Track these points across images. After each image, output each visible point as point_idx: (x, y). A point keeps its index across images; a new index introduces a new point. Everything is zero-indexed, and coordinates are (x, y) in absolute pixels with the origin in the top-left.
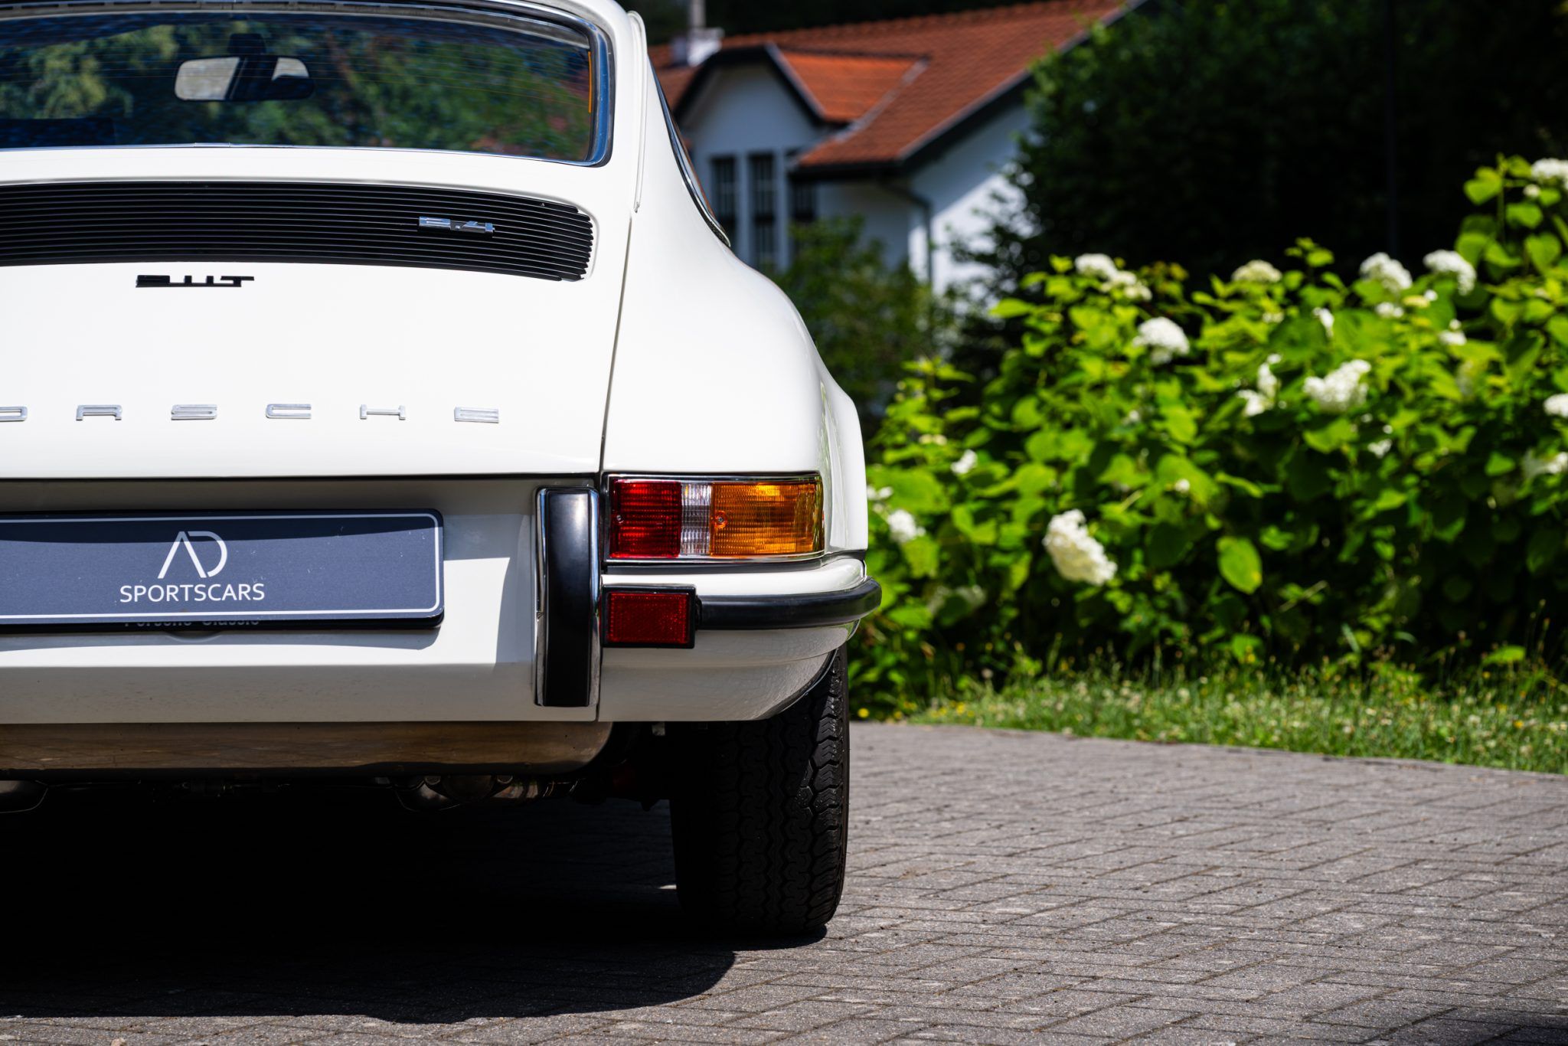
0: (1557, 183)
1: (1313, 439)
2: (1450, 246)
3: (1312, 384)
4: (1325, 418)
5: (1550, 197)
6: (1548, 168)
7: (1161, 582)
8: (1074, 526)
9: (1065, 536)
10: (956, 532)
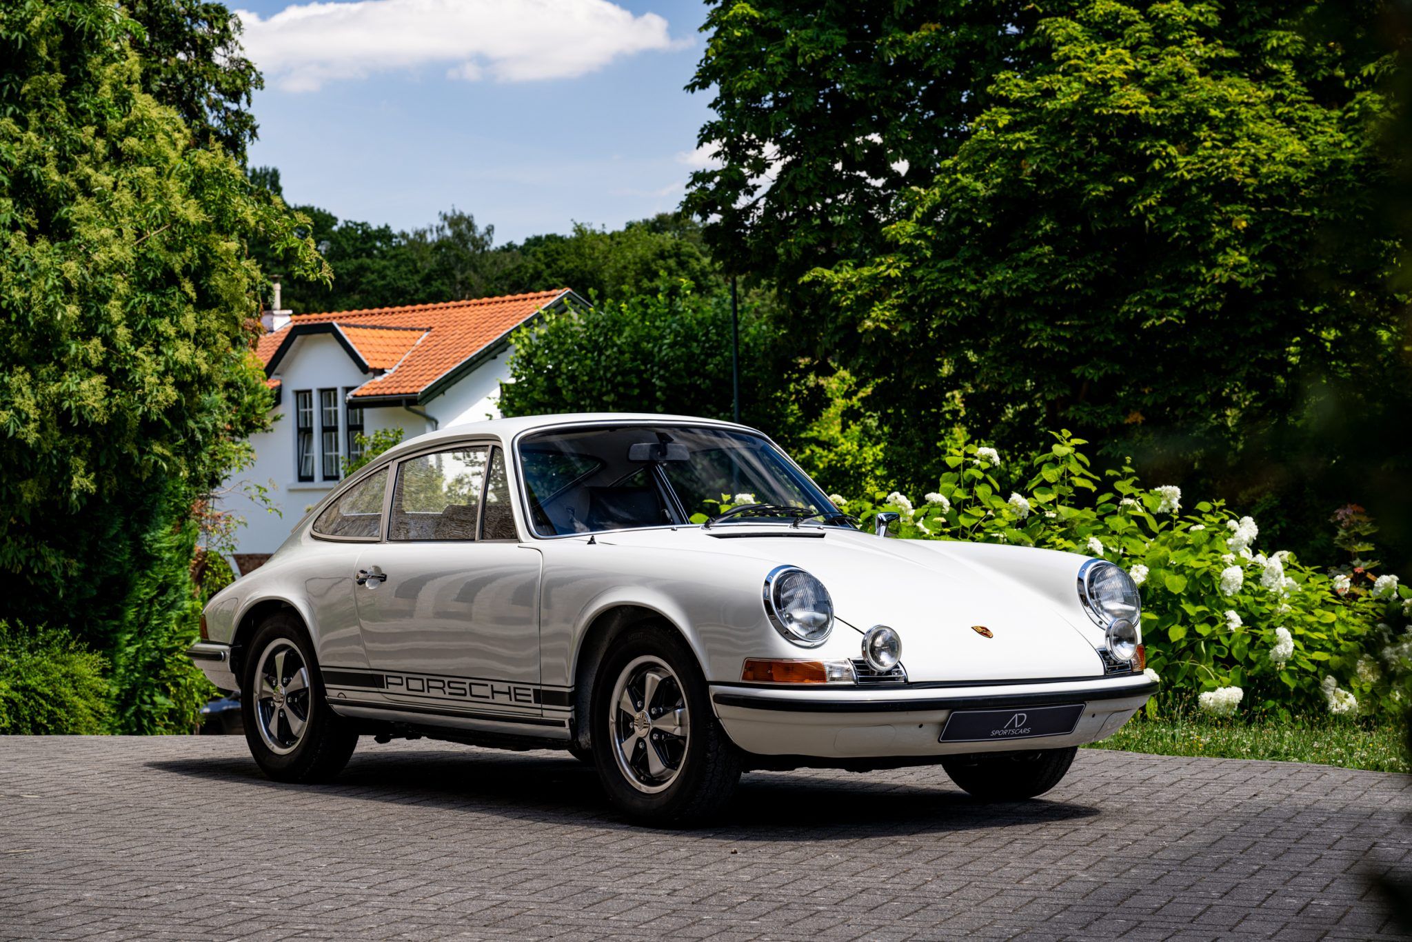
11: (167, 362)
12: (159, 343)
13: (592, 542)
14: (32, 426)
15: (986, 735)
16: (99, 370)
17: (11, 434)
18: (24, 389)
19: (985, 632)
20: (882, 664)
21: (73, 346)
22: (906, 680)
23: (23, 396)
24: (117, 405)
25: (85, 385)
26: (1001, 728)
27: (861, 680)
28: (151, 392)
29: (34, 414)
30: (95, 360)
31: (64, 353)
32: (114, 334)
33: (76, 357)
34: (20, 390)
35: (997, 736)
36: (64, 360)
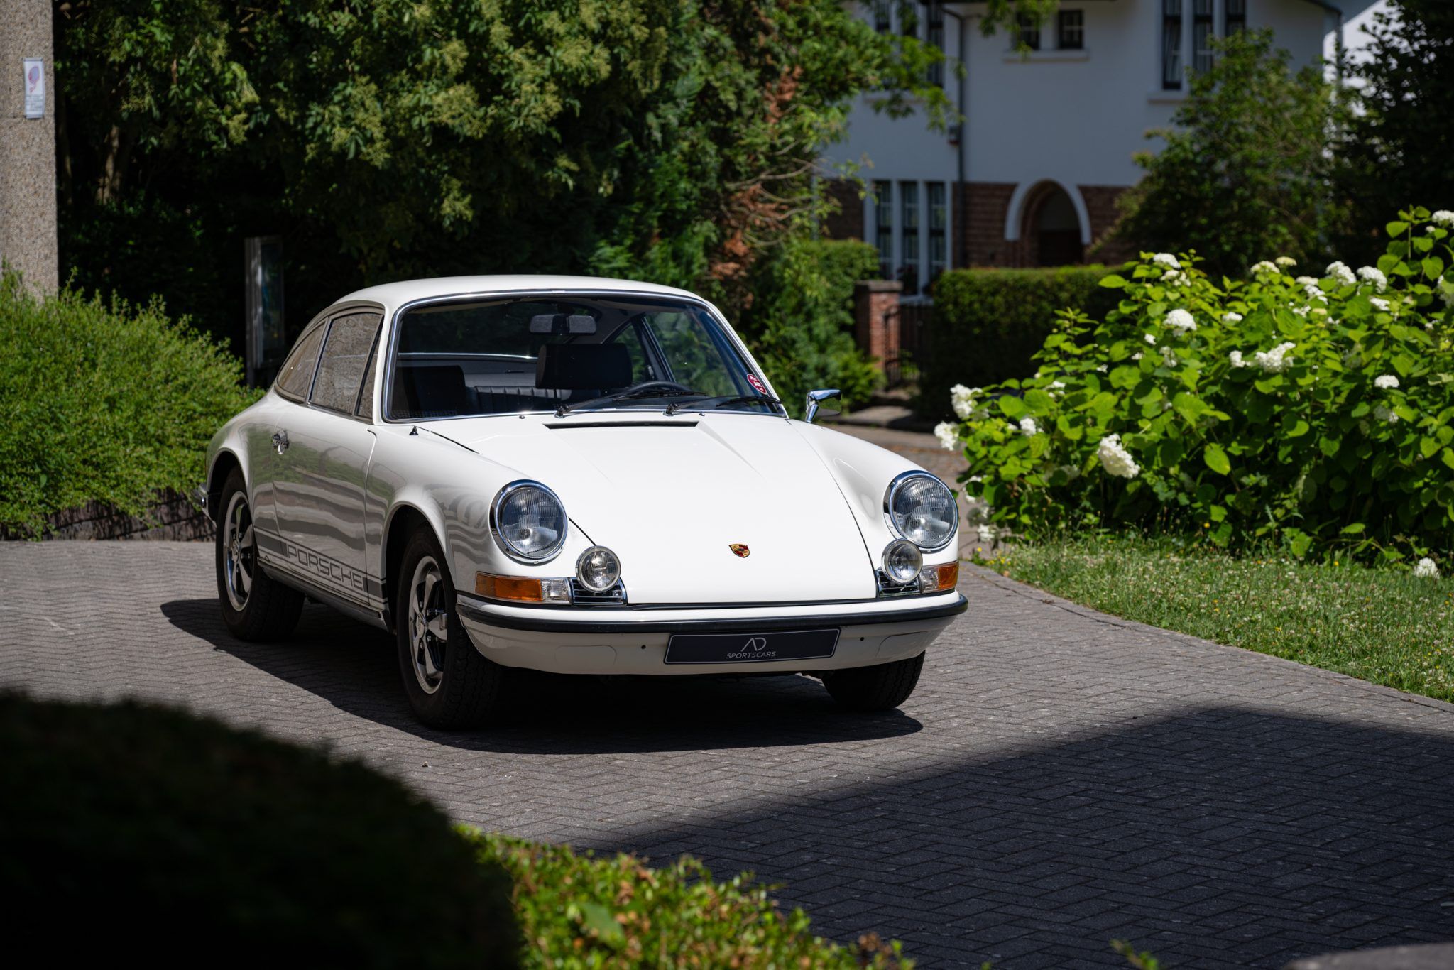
0: (1448, 226)
1: (1259, 385)
2: (1374, 265)
3: (1261, 355)
4: (1269, 375)
5: (1441, 233)
6: (1443, 215)
7: (1173, 470)
8: (1114, 443)
9: (1109, 449)
10: (1061, 434)
11: (553, 66)
12: (541, 43)
13: (414, 433)
14: (378, 145)
15: (721, 658)
16: (460, 79)
17: (351, 155)
18: (368, 103)
19: (741, 551)
20: (595, 585)
21: (428, 52)
22: (626, 601)
23: (366, 110)
24: (492, 117)
25: (439, 99)
26: (738, 651)
27: (577, 599)
28: (528, 102)
29: (378, 133)
30: (455, 67)
31: (419, 59)
32: (488, 32)
33: (433, 63)
34: (363, 104)
35: (734, 659)
36: (419, 67)
